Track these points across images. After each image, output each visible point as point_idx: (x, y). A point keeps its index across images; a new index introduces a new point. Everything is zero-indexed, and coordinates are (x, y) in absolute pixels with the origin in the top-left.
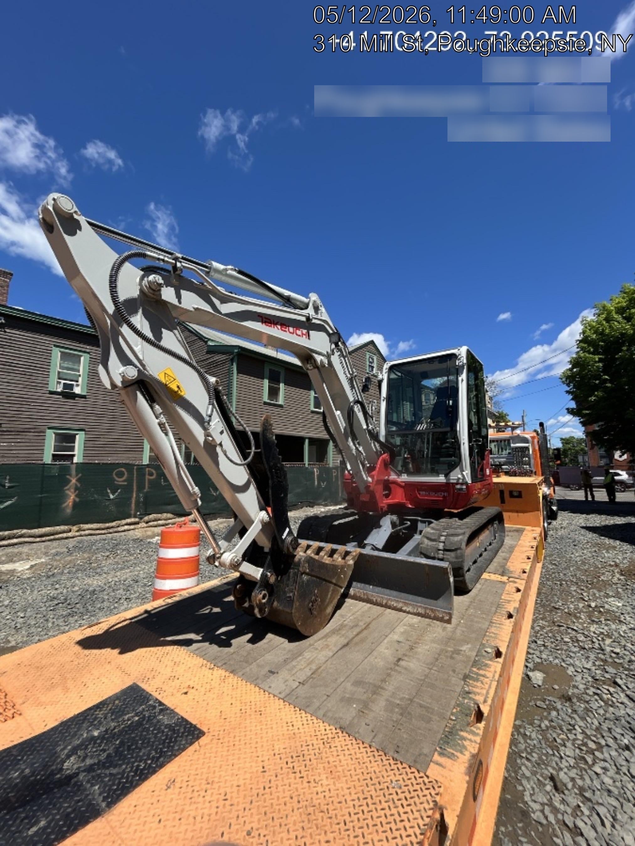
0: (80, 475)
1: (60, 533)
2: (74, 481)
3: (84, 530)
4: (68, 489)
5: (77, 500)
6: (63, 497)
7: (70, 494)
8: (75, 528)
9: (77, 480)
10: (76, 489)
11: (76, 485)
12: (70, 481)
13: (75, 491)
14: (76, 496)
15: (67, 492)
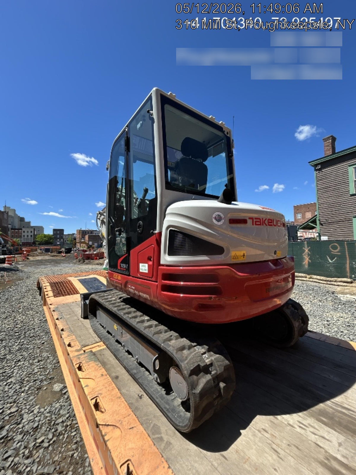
0: (310, 248)
1: (301, 277)
2: (307, 251)
3: (313, 278)
4: (305, 255)
5: (310, 261)
6: (302, 259)
7: (306, 257)
8: (308, 276)
9: (308, 250)
10: (309, 255)
11: (308, 253)
12: (305, 251)
13: (308, 256)
14: (309, 259)
15: (304, 256)
